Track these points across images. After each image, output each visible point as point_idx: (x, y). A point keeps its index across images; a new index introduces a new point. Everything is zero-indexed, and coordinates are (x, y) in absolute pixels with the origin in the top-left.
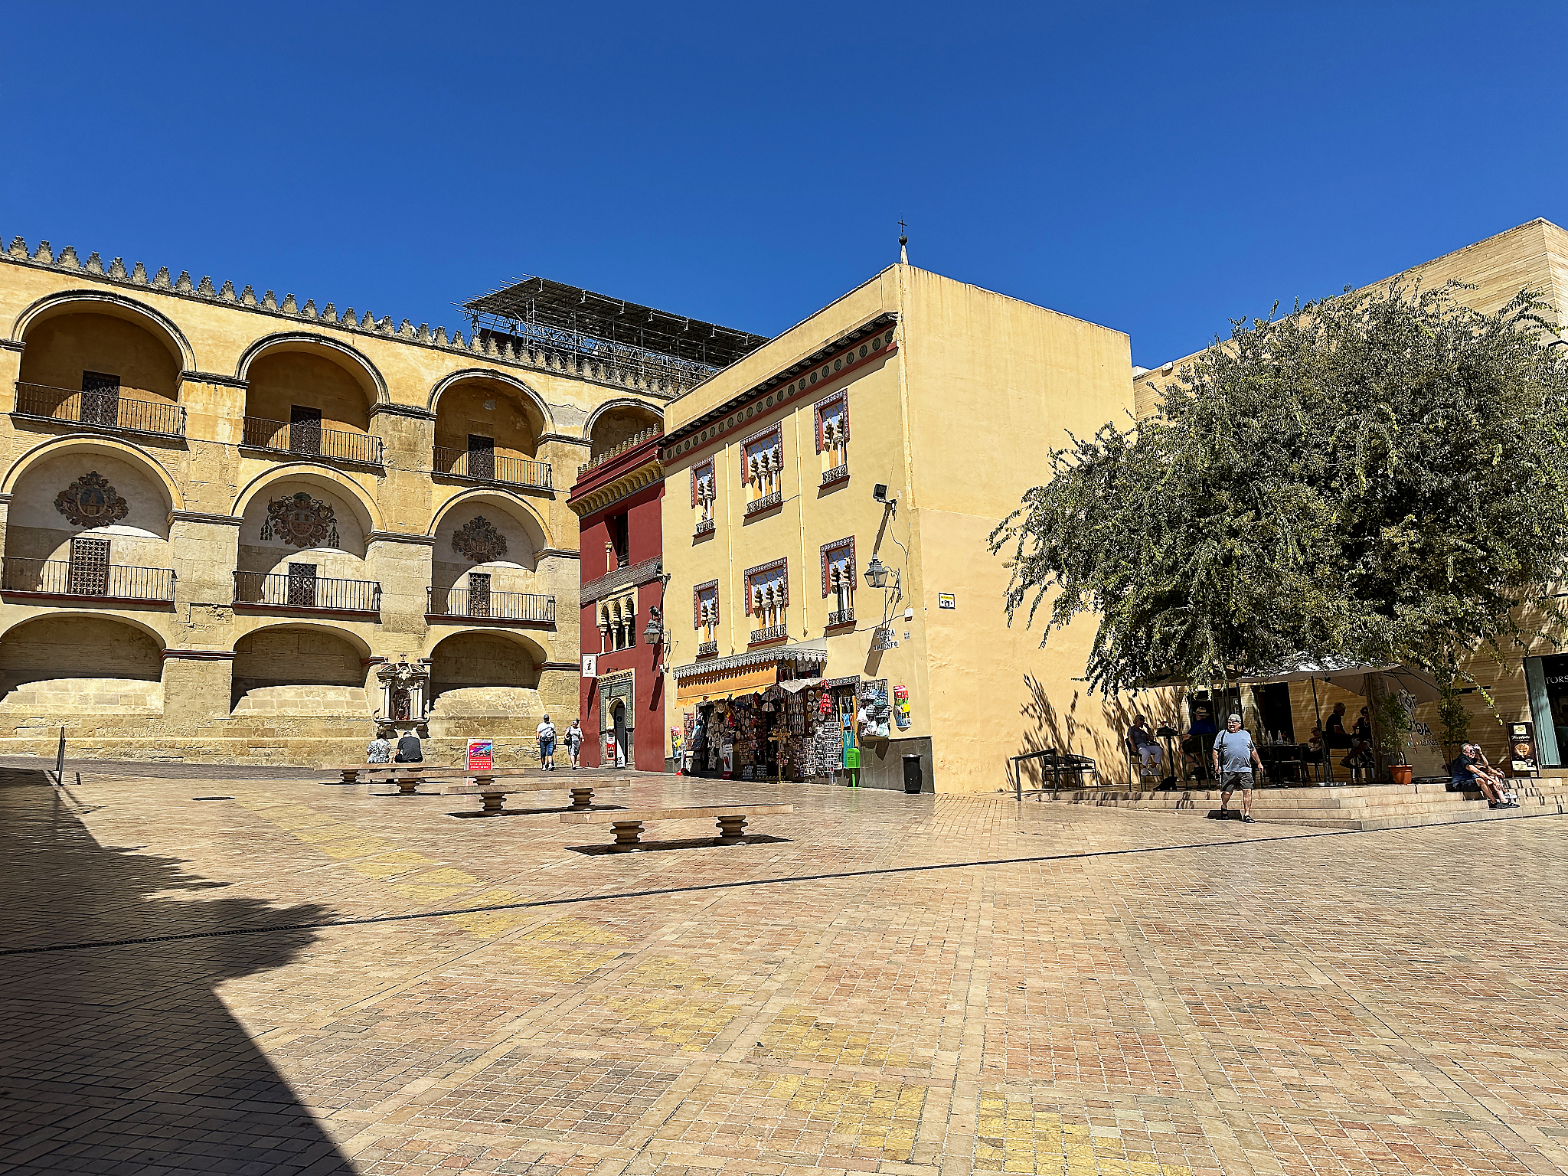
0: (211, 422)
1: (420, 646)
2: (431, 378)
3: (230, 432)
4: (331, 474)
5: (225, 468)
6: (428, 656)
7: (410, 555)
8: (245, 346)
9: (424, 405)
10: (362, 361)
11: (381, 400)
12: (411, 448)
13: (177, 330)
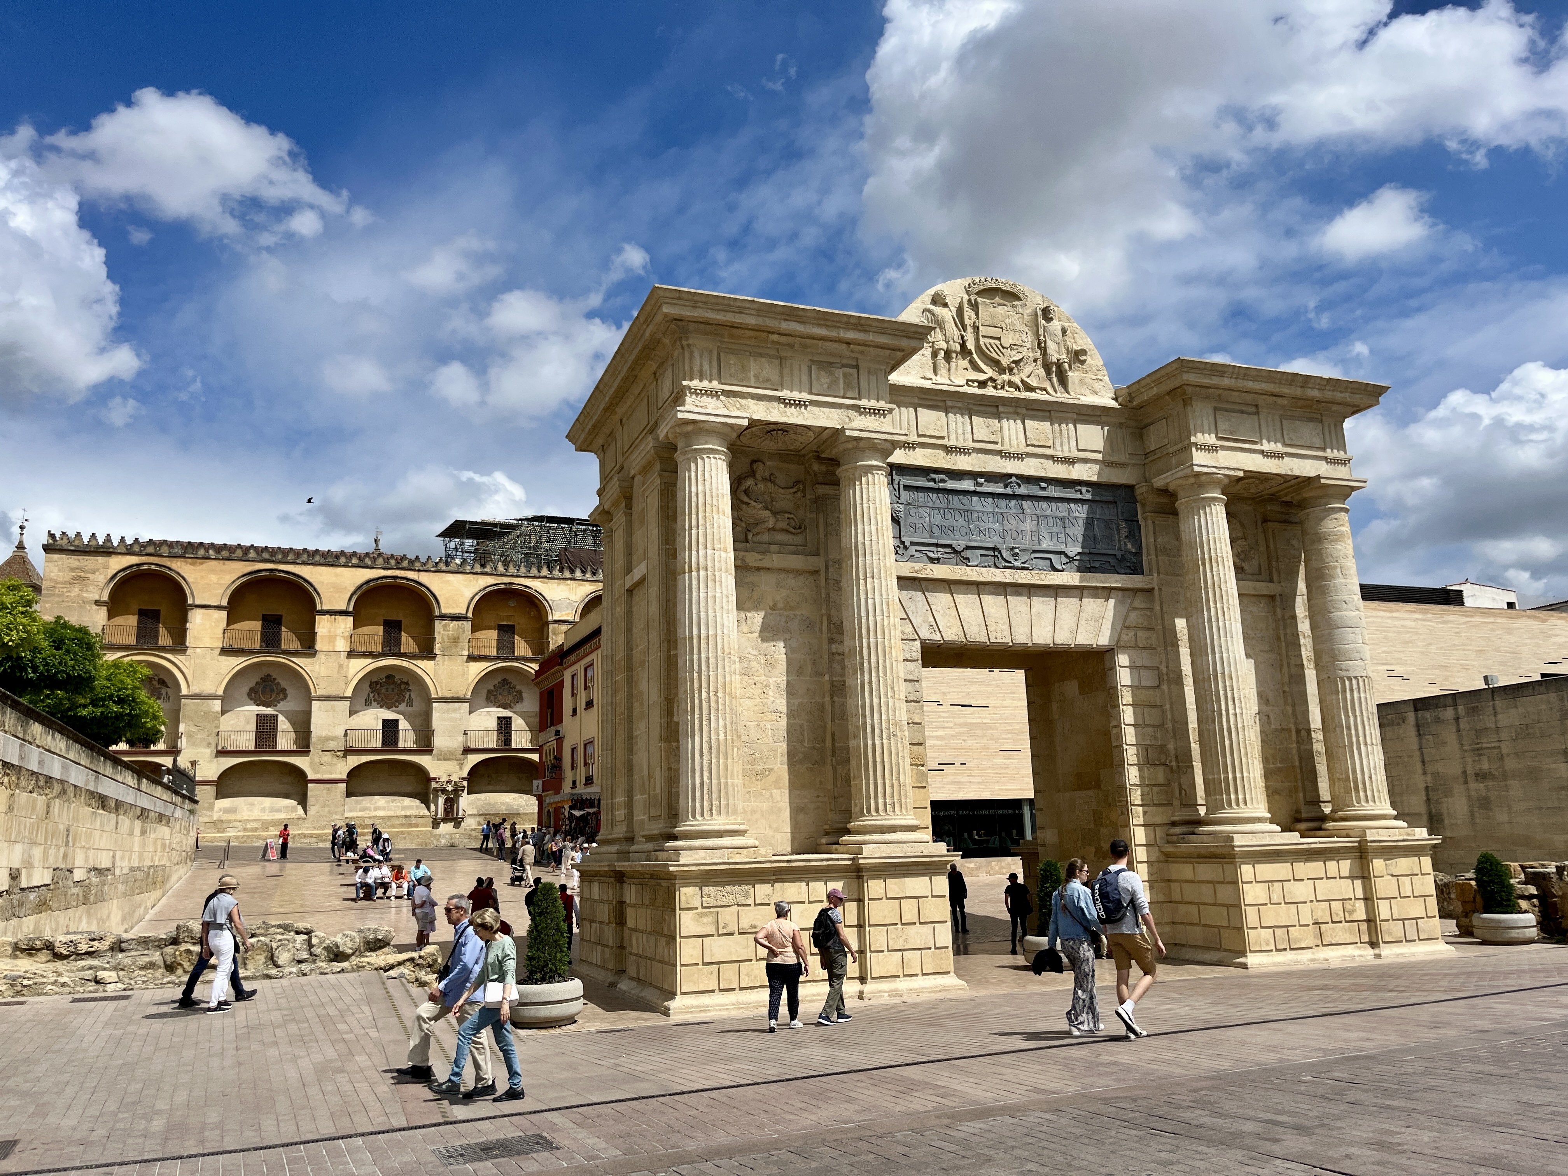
0: (332, 638)
1: (461, 768)
2: (469, 594)
3: (342, 645)
4: (405, 664)
5: (341, 666)
6: (465, 775)
7: (455, 711)
8: (352, 589)
9: (464, 612)
10: (423, 589)
11: (437, 613)
12: (456, 640)
13: (312, 585)
